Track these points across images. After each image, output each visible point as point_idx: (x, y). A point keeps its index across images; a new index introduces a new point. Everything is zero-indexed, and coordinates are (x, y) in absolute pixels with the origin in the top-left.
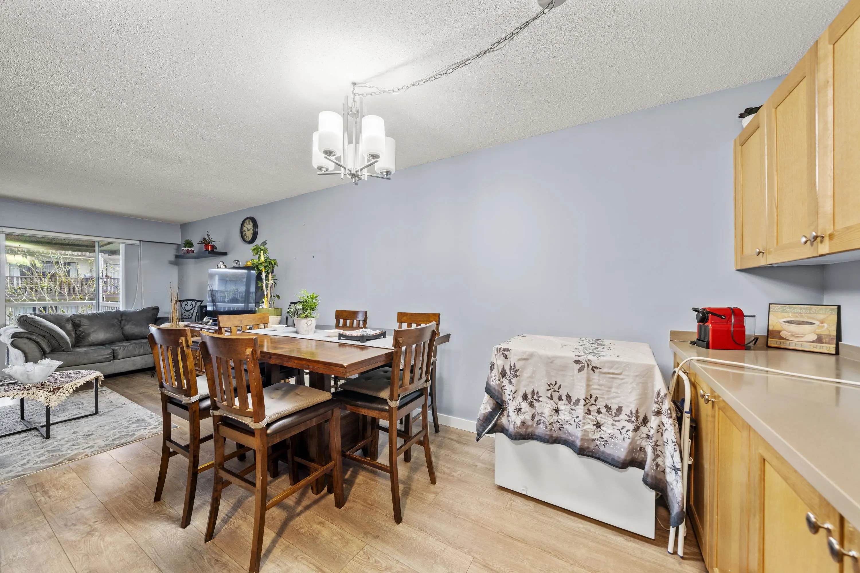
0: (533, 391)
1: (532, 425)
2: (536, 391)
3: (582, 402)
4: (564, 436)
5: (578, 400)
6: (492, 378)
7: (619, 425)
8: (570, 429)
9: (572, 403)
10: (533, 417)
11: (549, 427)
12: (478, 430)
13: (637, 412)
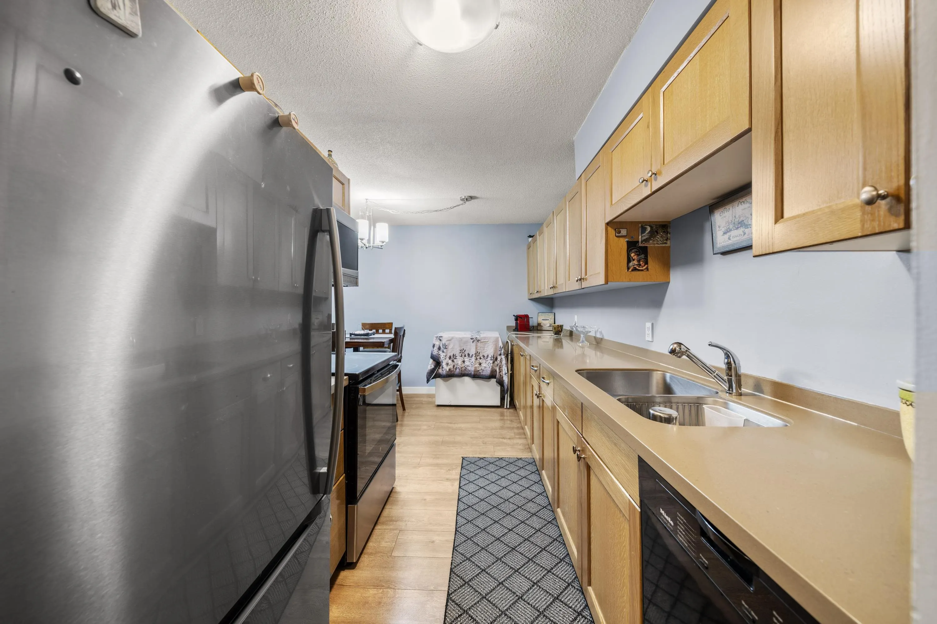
0: (454, 354)
1: (453, 370)
2: (455, 354)
3: (474, 355)
4: (467, 372)
5: (473, 355)
6: (434, 351)
7: (488, 362)
8: (469, 368)
9: (470, 357)
10: (454, 366)
11: (461, 370)
12: (427, 378)
13: (494, 356)
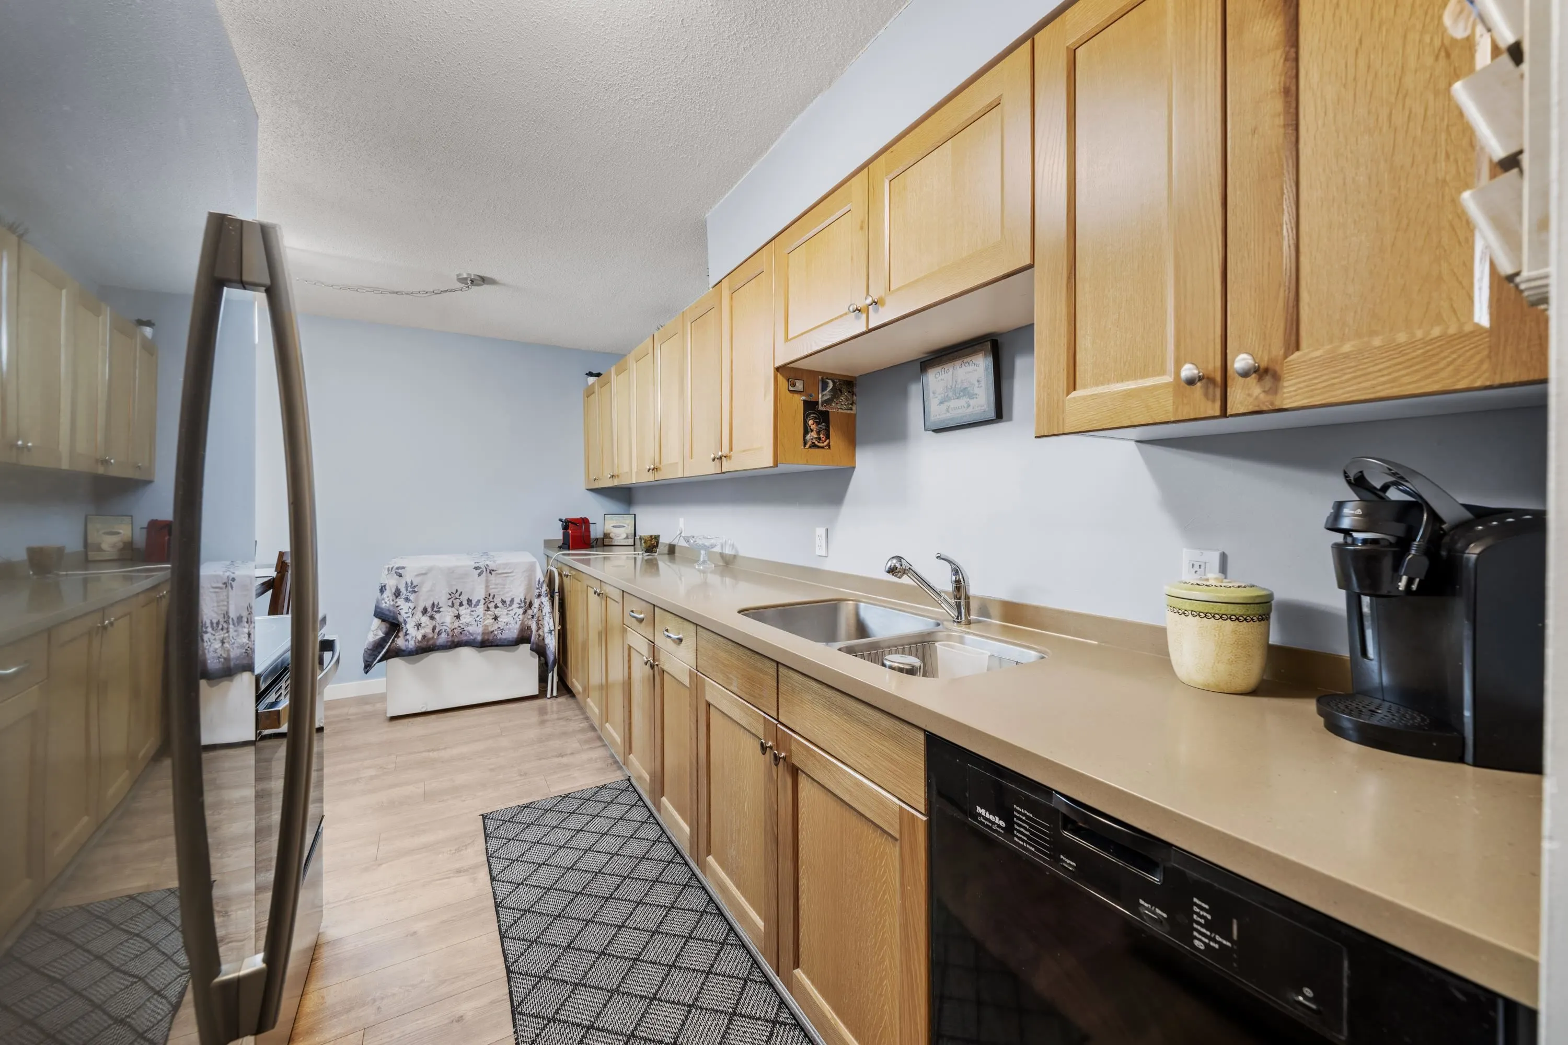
0: (433, 603)
1: (433, 638)
2: (436, 604)
3: (482, 602)
4: (464, 638)
5: (479, 601)
6: (383, 599)
7: (512, 613)
8: (471, 629)
9: (473, 606)
10: (434, 629)
11: (451, 634)
12: (366, 661)
13: (525, 599)
